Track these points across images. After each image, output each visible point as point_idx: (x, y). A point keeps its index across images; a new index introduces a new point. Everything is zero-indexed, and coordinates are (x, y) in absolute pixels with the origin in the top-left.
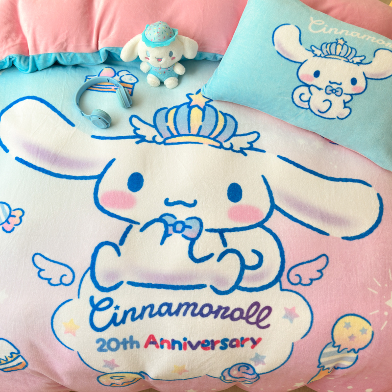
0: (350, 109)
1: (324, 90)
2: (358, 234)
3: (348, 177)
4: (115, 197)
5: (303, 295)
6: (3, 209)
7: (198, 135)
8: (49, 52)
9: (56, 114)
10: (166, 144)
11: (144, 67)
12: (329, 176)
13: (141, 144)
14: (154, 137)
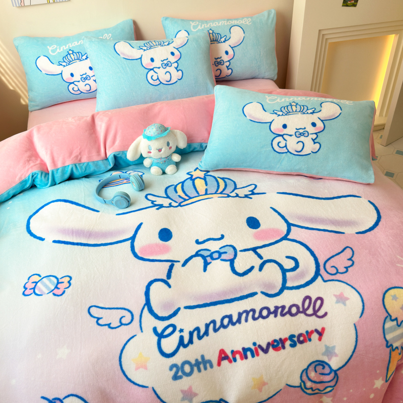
0: (319, 143)
1: (294, 136)
2: (367, 228)
3: (339, 195)
4: (150, 248)
5: (345, 281)
6: (50, 281)
7: (206, 194)
8: (66, 164)
9: (81, 207)
10: (181, 206)
11: (146, 163)
12: (324, 197)
13: (160, 210)
14: (170, 204)
